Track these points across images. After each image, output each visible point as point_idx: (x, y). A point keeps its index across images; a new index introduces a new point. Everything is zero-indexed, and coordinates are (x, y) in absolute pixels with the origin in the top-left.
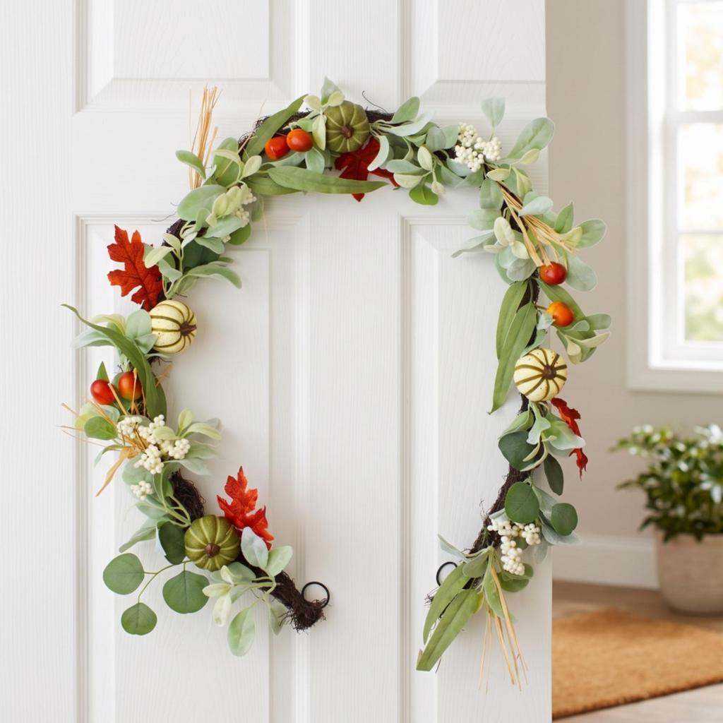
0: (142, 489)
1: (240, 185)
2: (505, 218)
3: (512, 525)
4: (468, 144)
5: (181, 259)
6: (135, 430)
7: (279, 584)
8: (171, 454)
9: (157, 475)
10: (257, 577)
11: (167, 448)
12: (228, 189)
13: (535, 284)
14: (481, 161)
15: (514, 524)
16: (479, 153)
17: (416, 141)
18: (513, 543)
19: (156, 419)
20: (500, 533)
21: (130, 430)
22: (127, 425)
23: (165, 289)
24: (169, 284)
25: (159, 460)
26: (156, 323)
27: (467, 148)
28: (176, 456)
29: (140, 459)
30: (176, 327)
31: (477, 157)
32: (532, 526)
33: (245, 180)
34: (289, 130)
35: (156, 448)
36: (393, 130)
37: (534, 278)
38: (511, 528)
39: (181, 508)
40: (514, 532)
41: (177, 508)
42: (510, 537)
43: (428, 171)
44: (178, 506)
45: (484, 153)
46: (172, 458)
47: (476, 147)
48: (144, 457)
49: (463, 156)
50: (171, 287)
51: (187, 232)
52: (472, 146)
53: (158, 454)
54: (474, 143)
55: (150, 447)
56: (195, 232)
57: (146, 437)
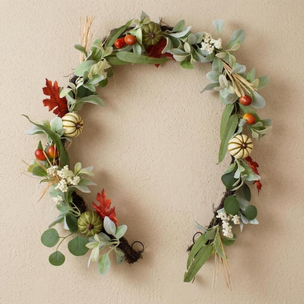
0: (59, 199)
1: (103, 60)
2: (224, 75)
3: (227, 215)
4: (207, 41)
5: (76, 94)
6: (55, 172)
7: (121, 242)
8: (71, 183)
9: (65, 193)
10: (111, 239)
11: (70, 180)
12: (98, 62)
13: (237, 105)
14: (213, 49)
15: (229, 215)
16: (212, 45)
17: (183, 40)
18: (228, 224)
19: (65, 167)
20: (222, 219)
21: (53, 172)
22: (52, 170)
23: (68, 107)
24: (70, 105)
25: (66, 186)
26: (65, 123)
27: (206, 43)
28: (74, 184)
29: (57, 185)
30: (73, 125)
31: (211, 47)
32: (236, 216)
33: (105, 57)
34: (125, 35)
35: (65, 180)
36: (173, 35)
37: (237, 102)
38: (227, 217)
39: (76, 207)
40: (228, 219)
41: (74, 208)
42: (226, 221)
43: (189, 54)
44: (75, 207)
45: (215, 45)
46: (72, 185)
47: (211, 43)
48: (59, 184)
49: (205, 47)
50: (71, 107)
51: (79, 81)
52: (209, 42)
53: (65, 183)
54: (210, 41)
55: (62, 180)
56: (82, 81)
57: (60, 175)
